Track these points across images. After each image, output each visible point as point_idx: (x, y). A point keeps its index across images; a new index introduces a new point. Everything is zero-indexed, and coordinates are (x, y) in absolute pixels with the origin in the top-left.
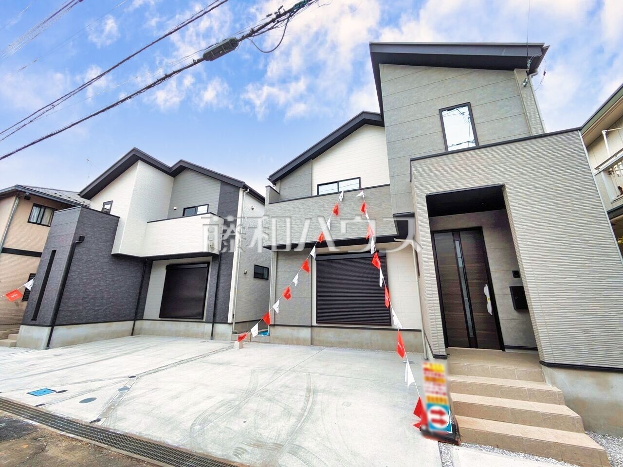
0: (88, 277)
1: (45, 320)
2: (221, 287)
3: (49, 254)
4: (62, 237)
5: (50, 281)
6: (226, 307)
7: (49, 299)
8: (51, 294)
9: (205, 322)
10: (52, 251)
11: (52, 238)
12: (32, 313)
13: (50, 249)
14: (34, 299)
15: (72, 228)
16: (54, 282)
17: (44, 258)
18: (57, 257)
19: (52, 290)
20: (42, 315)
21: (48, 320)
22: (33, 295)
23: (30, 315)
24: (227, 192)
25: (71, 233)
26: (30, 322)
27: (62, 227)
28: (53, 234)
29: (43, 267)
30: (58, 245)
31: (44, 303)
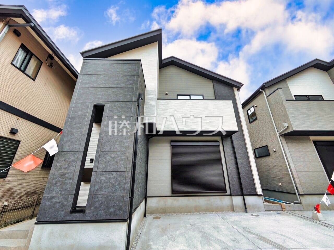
1: (110, 210)
2: (240, 163)
3: (86, 109)
4: (113, 90)
5: (105, 147)
6: (250, 181)
7: (112, 175)
8: (112, 167)
9: (231, 195)
10: (94, 105)
11: (89, 89)
12: (66, 199)
13: (87, 103)
14: (66, 175)
15: (131, 82)
16: (116, 148)
17: (76, 114)
18: (109, 114)
19: (113, 161)
20: (100, 202)
21: (119, 210)
22: (61, 169)
23: (60, 202)
24: (221, 88)
25: (131, 87)
26: (64, 216)
27: (107, 78)
28: (89, 85)
29: (78, 125)
30: (106, 99)
31: (99, 182)
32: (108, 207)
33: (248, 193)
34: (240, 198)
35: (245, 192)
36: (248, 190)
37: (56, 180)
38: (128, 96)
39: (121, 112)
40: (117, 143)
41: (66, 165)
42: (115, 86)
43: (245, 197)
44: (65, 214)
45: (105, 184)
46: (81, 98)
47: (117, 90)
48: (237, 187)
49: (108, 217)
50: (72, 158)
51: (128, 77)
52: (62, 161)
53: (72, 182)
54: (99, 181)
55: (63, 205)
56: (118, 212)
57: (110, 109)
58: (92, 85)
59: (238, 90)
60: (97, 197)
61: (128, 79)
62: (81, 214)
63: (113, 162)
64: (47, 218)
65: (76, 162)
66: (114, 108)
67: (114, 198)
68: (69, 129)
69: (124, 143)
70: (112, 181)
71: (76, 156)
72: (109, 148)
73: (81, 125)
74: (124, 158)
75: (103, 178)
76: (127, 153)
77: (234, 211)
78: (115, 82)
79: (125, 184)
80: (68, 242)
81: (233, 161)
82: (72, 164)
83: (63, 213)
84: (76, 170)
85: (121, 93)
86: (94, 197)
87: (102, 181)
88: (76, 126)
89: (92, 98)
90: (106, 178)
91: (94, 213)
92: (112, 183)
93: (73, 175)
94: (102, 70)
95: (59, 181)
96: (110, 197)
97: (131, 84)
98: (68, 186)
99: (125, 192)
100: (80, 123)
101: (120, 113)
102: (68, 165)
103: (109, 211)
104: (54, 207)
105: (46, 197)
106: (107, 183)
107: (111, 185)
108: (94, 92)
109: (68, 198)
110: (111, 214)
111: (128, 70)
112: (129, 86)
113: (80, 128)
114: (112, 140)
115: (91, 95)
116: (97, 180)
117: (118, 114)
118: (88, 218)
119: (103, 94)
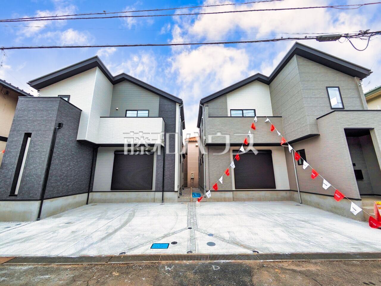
0: (63, 158)
1: (31, 195)
2: (167, 168)
3: (20, 136)
4: (38, 122)
5: (30, 161)
7: (33, 176)
8: (34, 172)
9: (155, 191)
10: (25, 133)
11: (22, 121)
12: (7, 189)
13: (21, 132)
14: (7, 177)
15: (51, 115)
16: (37, 161)
17: (13, 139)
18: (34, 139)
20: (26, 191)
21: (35, 195)
22: (4, 173)
23: (4, 191)
27: (35, 113)
28: (22, 118)
29: (15, 147)
30: (33, 128)
32: (29, 194)
33: (168, 190)
34: (161, 193)
35: (165, 189)
36: (168, 187)
38: (48, 127)
40: (37, 158)
42: (40, 119)
43: (164, 193)
44: (7, 197)
45: (28, 182)
46: (17, 128)
47: (41, 122)
48: (160, 185)
49: (29, 198)
50: (10, 167)
51: (49, 112)
52: (5, 169)
53: (10, 180)
54: (26, 180)
55: (6, 192)
56: (35, 196)
57: (35, 136)
58: (24, 118)
60: (24, 189)
62: (15, 197)
63: (34, 170)
65: (13, 170)
66: (38, 135)
67: (33, 189)
68: (9, 149)
69: (42, 158)
71: (13, 166)
72: (32, 161)
73: (16, 147)
74: (41, 167)
76: (43, 164)
77: (154, 202)
78: (40, 116)
79: (40, 182)
80: (9, 209)
81: (162, 166)
82: (11, 170)
83: (5, 196)
84: (13, 174)
85: (43, 124)
88: (13, 147)
89: (24, 128)
90: (30, 178)
91: (22, 196)
92: (33, 181)
93: (11, 177)
94: (32, 106)
95: (3, 180)
96: (31, 189)
97: (51, 117)
98: (8, 183)
99: (40, 186)
100: (16, 146)
101: (42, 138)
102: (8, 171)
104: (1, 193)
106: (30, 181)
107: (32, 182)
108: (25, 123)
109: (8, 189)
110: (31, 197)
111: (50, 106)
112: (50, 119)
113: (15, 149)
114: (35, 156)
115: (23, 126)
117: (40, 139)
118: (18, 199)
119: (31, 125)
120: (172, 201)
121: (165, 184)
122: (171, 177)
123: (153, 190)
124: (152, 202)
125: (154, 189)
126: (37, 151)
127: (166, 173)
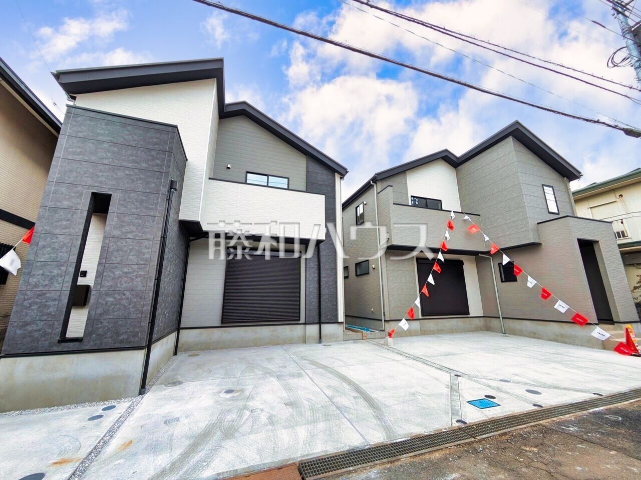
1: (121, 337)
2: (324, 282)
3: (78, 198)
4: (127, 172)
5: (114, 258)
6: (333, 305)
7: (124, 295)
8: (125, 285)
9: (305, 324)
10: (93, 193)
11: (81, 164)
12: (52, 326)
13: (80, 188)
14: (48, 295)
15: (158, 162)
16: (130, 260)
17: (58, 204)
18: (119, 210)
19: (126, 277)
20: (106, 328)
21: (134, 336)
22: (36, 286)
23: (39, 330)
24: (318, 171)
25: (157, 170)
26: (48, 347)
27: (116, 149)
28: (81, 156)
29: (65, 223)
30: (114, 184)
31: (103, 304)
33: (327, 321)
34: (316, 327)
35: (323, 319)
36: (327, 316)
37: (30, 301)
38: (153, 185)
39: (139, 208)
40: (132, 254)
41: (46, 281)
42: (131, 164)
43: (322, 325)
44: (50, 344)
45: (113, 307)
46: (67, 179)
47: (134, 172)
48: (315, 313)
49: (117, 345)
50: (56, 272)
51: (154, 153)
52: (38, 275)
53: (58, 304)
54: (104, 302)
55: (45, 334)
56: (132, 339)
57: (122, 202)
58: (87, 158)
59: (341, 178)
60: (101, 323)
61: (153, 156)
62: (77, 343)
63: (126, 279)
64: (19, 350)
65: (63, 277)
66: (128, 200)
67: (126, 323)
68: (47, 228)
69: (144, 254)
70: (124, 302)
71: (63, 268)
72: (119, 259)
73: (68, 222)
74: (143, 273)
75: (111, 299)
76: (148, 268)
77: (305, 343)
78: (131, 158)
79: (144, 305)
80: (59, 375)
81: (316, 279)
82: (57, 279)
83: (47, 342)
84: (64, 289)
85: (140, 179)
86: (95, 322)
87: (109, 303)
88: (60, 223)
89: (89, 181)
90: (115, 298)
91: (96, 342)
92: (124, 305)
93: (60, 295)
94: (106, 132)
95: (36, 303)
96: (120, 322)
97: (157, 165)
98: (51, 309)
99: (143, 316)
100: (68, 220)
101: (139, 210)
102: (49, 280)
103: (119, 338)
104: (30, 336)
105: (16, 324)
106: (117, 304)
107: (122, 307)
108: (91, 170)
109: (53, 324)
110: (122, 341)
111: (155, 140)
112: (155, 169)
113: (67, 228)
114: (125, 249)
115: (87, 175)
116: (100, 301)
117: (135, 210)
118: (87, 348)
119: (108, 176)
120: (334, 339)
121: (323, 311)
122: (330, 299)
123: (300, 322)
124: (299, 343)
125: (302, 320)
126: (130, 236)
127: (323, 292)
